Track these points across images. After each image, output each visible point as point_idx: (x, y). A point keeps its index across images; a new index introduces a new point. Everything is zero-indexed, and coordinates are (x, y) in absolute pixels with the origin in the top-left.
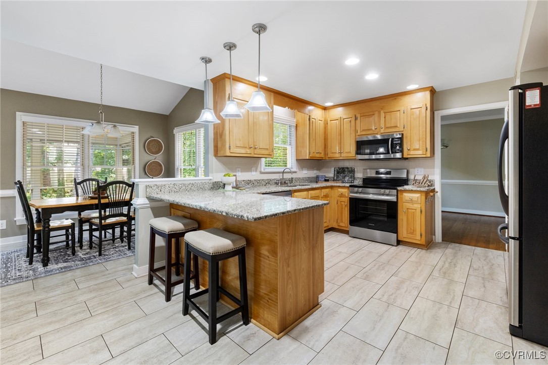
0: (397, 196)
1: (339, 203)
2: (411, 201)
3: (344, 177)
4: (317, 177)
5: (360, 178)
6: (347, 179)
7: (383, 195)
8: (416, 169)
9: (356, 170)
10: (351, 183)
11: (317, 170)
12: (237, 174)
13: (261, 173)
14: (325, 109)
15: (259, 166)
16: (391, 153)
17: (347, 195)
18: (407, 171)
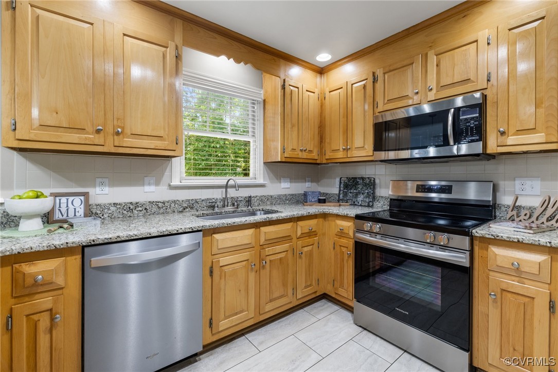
0: (472, 252)
1: (337, 248)
2: (517, 271)
3: (357, 195)
4: (305, 195)
5: (386, 198)
6: (361, 198)
7: (432, 245)
8: (518, 183)
9: (377, 181)
10: (368, 206)
11: (312, 181)
12: (91, 191)
13: (171, 188)
14: (321, 71)
15: (167, 173)
16: (452, 143)
17: (351, 234)
18: (494, 185)
